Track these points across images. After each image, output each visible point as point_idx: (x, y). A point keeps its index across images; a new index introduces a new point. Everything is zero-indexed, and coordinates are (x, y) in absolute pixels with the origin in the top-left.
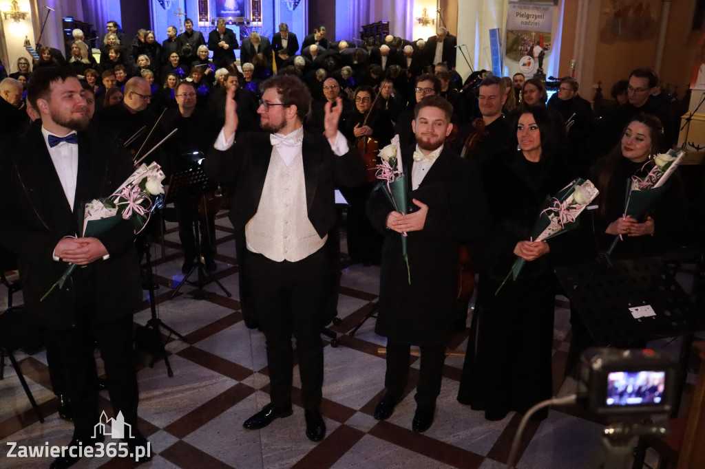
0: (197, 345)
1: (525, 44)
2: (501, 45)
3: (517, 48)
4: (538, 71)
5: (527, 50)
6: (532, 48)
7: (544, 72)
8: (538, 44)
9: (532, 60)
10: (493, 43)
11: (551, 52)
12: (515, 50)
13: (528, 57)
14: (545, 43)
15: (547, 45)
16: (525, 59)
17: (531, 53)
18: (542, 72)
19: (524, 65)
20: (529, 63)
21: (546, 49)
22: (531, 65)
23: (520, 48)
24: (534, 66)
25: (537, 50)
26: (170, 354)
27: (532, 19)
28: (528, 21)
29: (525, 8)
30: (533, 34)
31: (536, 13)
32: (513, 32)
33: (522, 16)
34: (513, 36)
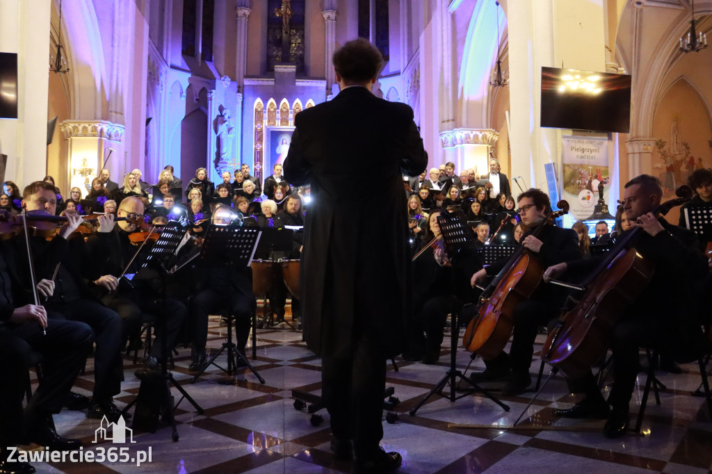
0: (215, 418)
1: (582, 177)
2: (558, 180)
3: (575, 182)
4: (599, 202)
5: (585, 184)
6: (590, 182)
7: (606, 203)
8: (596, 177)
9: (591, 194)
10: (550, 178)
11: (610, 185)
12: (573, 184)
13: (587, 191)
14: (603, 177)
15: (605, 179)
16: (584, 193)
17: (589, 187)
18: (603, 204)
19: (583, 199)
20: (589, 197)
21: (605, 183)
22: (591, 199)
23: (578, 181)
24: (595, 199)
25: (596, 183)
26: (180, 423)
27: (586, 153)
28: (583, 155)
29: (579, 142)
30: (590, 167)
31: (591, 147)
32: (568, 166)
33: (577, 150)
34: (569, 171)
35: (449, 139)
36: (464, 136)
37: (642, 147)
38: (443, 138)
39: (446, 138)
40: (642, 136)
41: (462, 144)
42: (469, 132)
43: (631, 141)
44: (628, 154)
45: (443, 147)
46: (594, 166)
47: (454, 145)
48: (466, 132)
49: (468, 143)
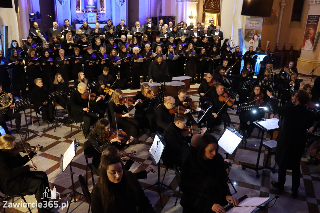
1: (251, 34)
3: (248, 36)
5: (252, 37)
6: (254, 36)
8: (256, 35)
9: (254, 41)
10: (240, 34)
13: (252, 40)
14: (258, 34)
16: (251, 41)
17: (253, 39)
19: (251, 43)
20: (253, 42)
23: (249, 36)
24: (254, 44)
25: (256, 37)
27: (254, 25)
28: (253, 25)
29: (252, 20)
30: (255, 31)
31: (256, 22)
32: (247, 30)
33: (251, 23)
34: (247, 32)
41: (186, 1)
45: (177, 1)
46: (256, 30)
47: (182, 1)
49: (189, 1)
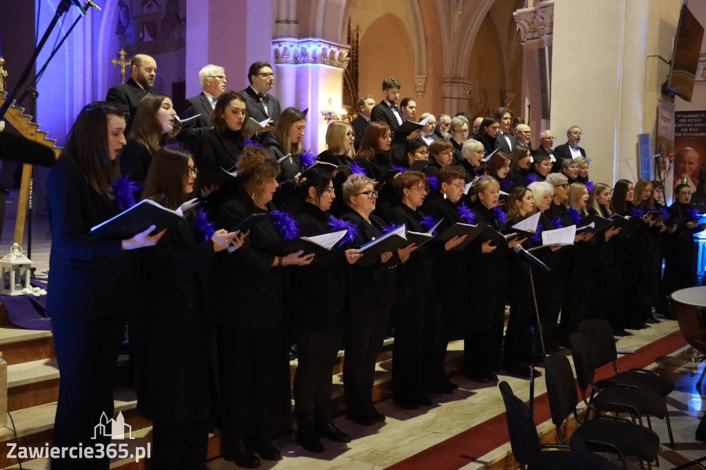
10: (645, 153)
27: (666, 124)
29: (664, 108)
33: (663, 118)
35: (291, 51)
36: (319, 51)
37: (462, 91)
38: (281, 49)
39: (285, 49)
40: (462, 76)
41: (314, 63)
42: (327, 47)
43: (451, 82)
44: (444, 98)
45: (277, 63)
47: (297, 63)
48: (323, 46)
49: (324, 63)
